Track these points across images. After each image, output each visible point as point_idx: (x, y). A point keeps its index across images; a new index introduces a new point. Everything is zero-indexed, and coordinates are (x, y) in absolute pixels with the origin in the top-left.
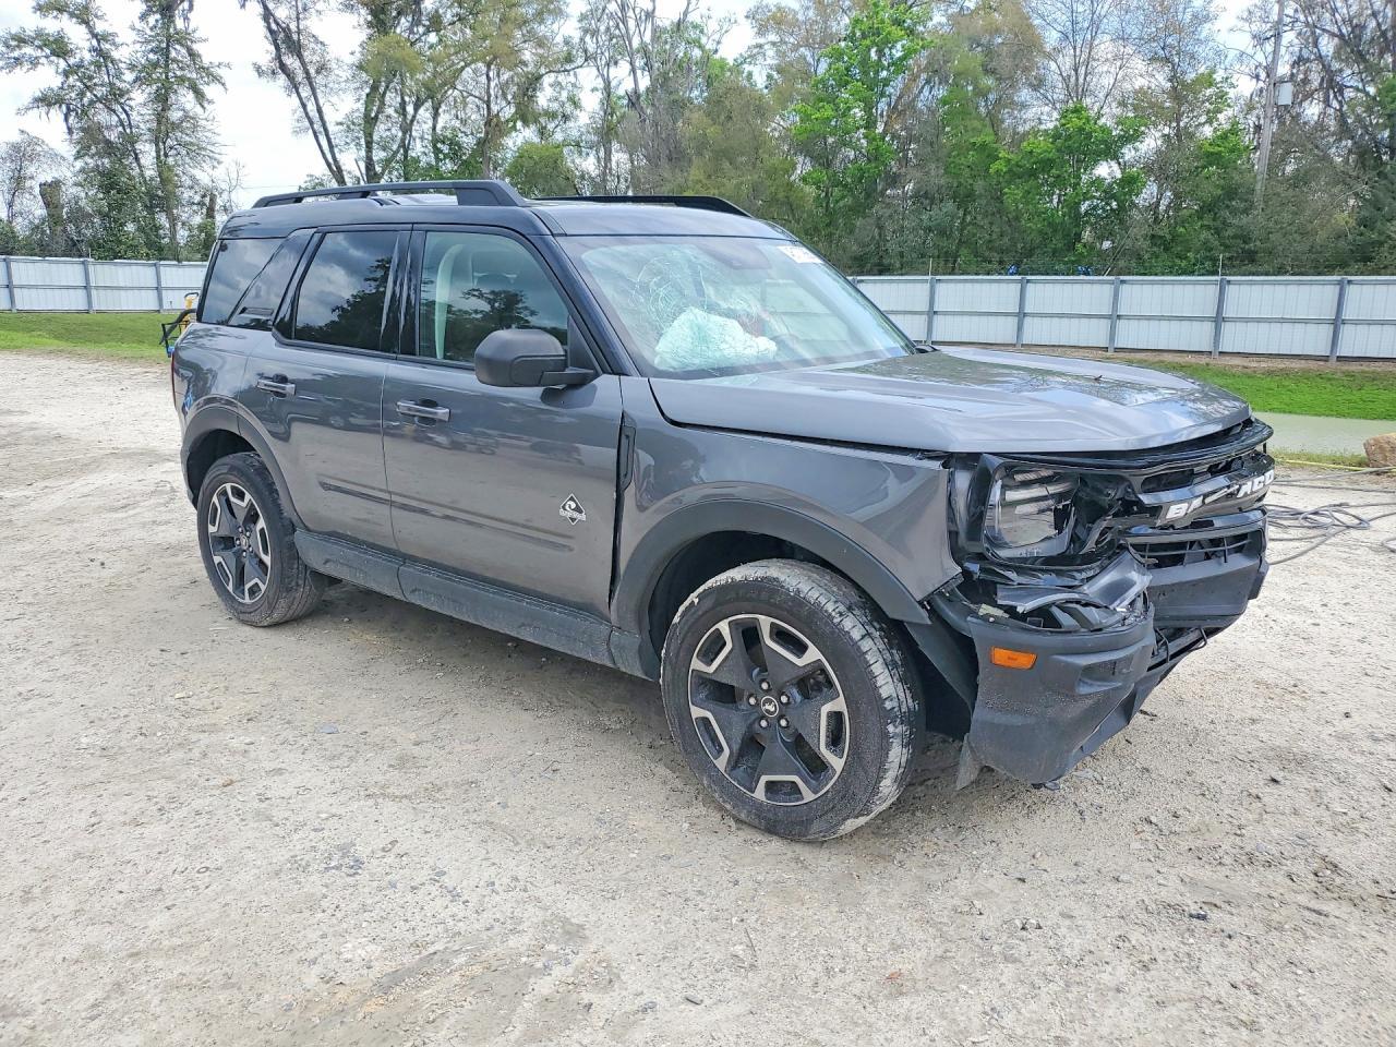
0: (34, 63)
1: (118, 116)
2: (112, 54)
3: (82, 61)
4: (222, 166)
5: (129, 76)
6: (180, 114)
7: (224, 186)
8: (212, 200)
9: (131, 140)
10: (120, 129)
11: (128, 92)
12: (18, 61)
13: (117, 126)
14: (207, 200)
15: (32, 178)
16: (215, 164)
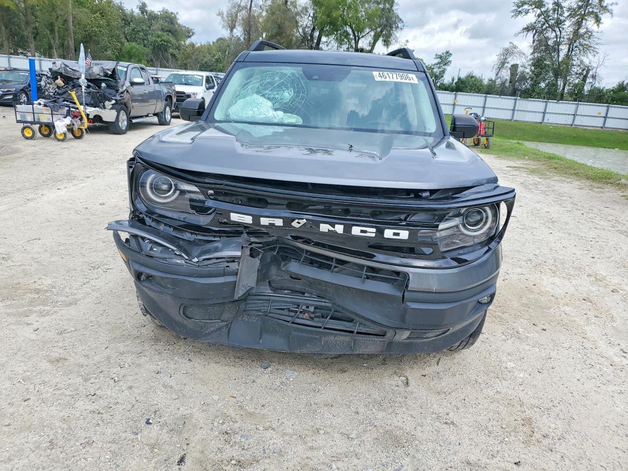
0: (527, 12)
1: (556, 33)
2: (562, 4)
3: (548, 9)
4: (599, 54)
5: (566, 14)
6: (585, 30)
7: (595, 65)
8: (588, 72)
9: (558, 44)
10: (555, 39)
11: (565, 21)
12: (520, 12)
13: (554, 38)
14: (585, 72)
15: (508, 63)
16: (595, 53)
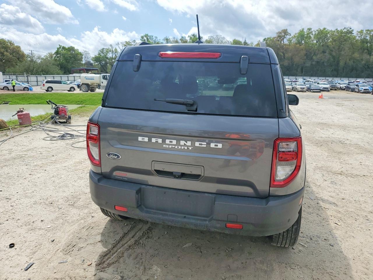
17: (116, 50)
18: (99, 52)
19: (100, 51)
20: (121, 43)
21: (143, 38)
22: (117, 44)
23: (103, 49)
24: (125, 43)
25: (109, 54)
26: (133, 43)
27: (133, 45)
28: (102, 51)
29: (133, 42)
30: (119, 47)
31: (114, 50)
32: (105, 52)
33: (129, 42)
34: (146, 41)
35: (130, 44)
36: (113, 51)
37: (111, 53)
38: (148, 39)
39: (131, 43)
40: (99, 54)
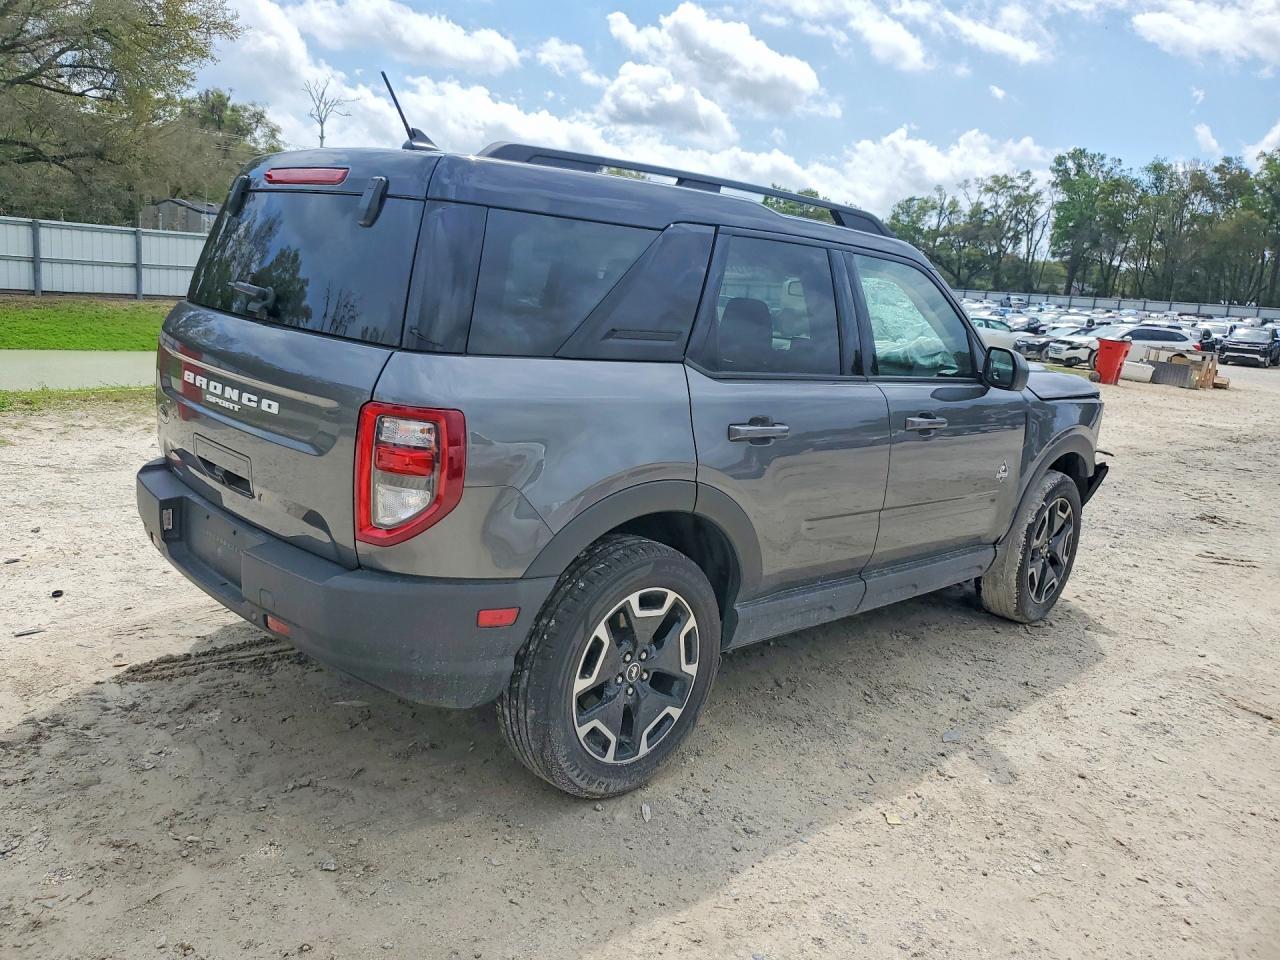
17: (954, 203)
18: (897, 209)
19: (899, 206)
20: (977, 180)
21: (1060, 165)
22: (960, 186)
23: (912, 199)
24: (990, 183)
25: (927, 218)
26: (1019, 182)
27: (1018, 187)
28: (906, 206)
29: (1020, 177)
30: (966, 194)
31: (946, 204)
32: (915, 212)
33: (1006, 177)
34: (1072, 173)
35: (1009, 184)
36: (942, 208)
37: (934, 213)
38: (1080, 167)
39: (1012, 180)
40: (895, 217)
